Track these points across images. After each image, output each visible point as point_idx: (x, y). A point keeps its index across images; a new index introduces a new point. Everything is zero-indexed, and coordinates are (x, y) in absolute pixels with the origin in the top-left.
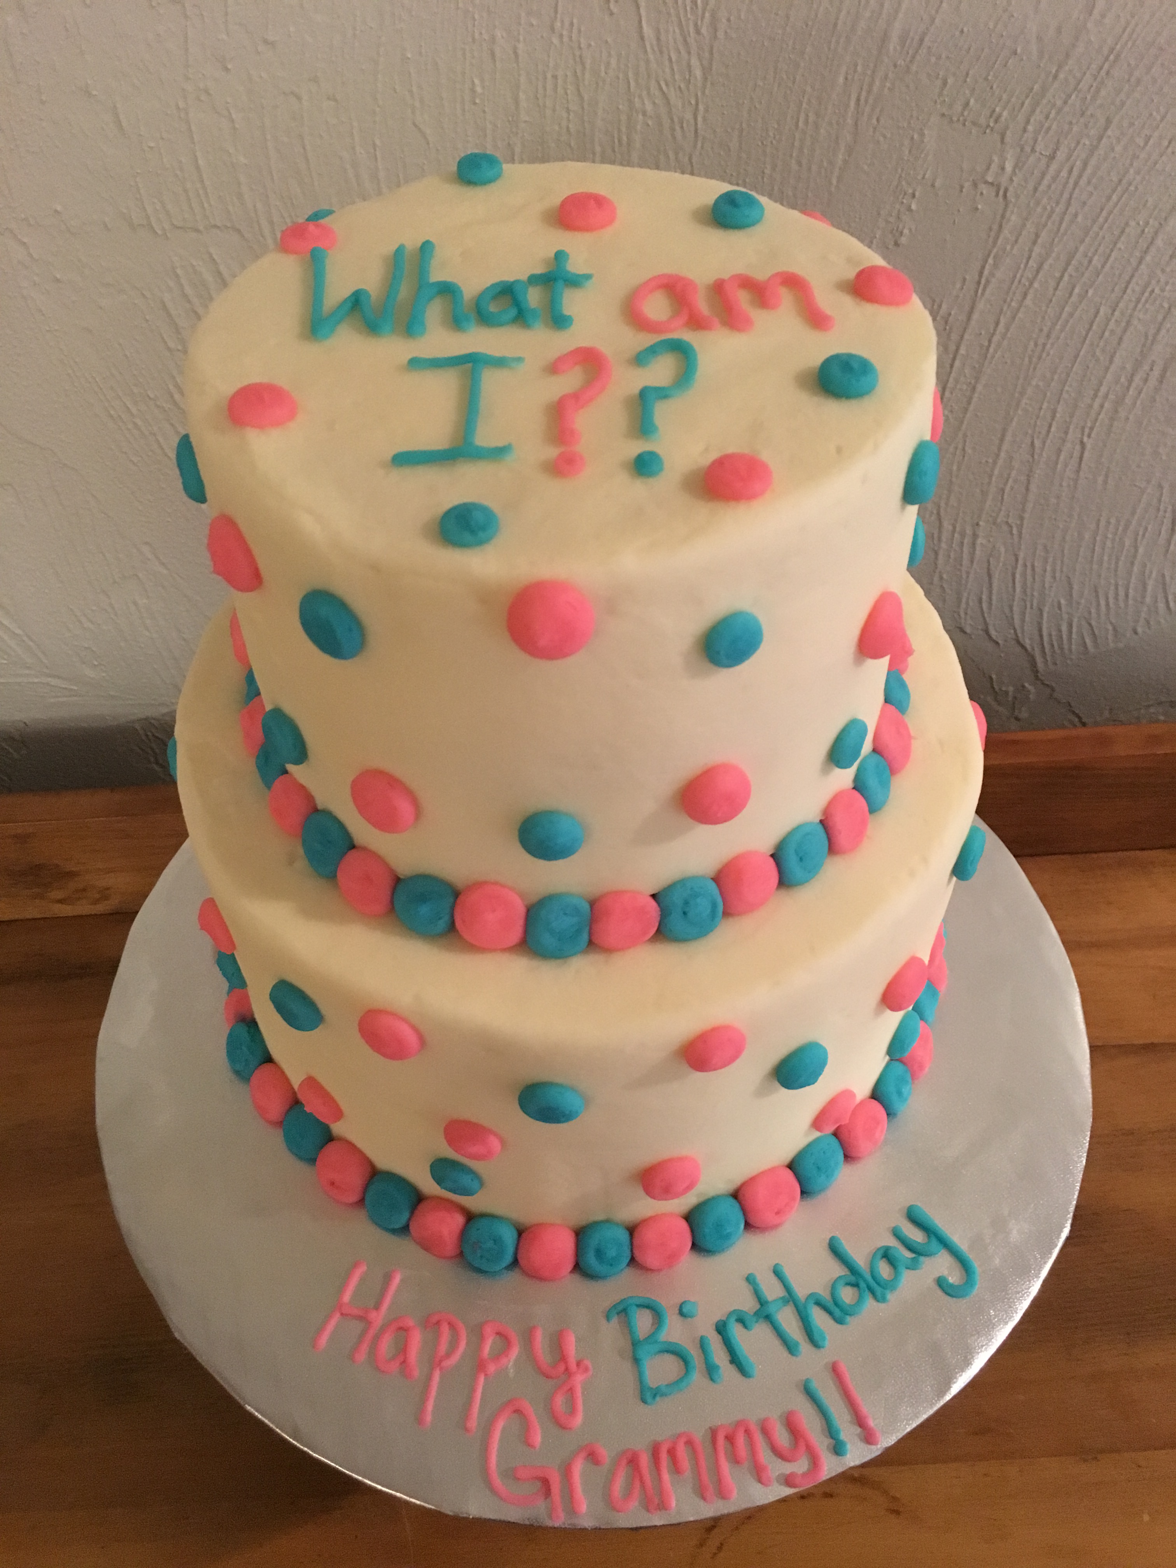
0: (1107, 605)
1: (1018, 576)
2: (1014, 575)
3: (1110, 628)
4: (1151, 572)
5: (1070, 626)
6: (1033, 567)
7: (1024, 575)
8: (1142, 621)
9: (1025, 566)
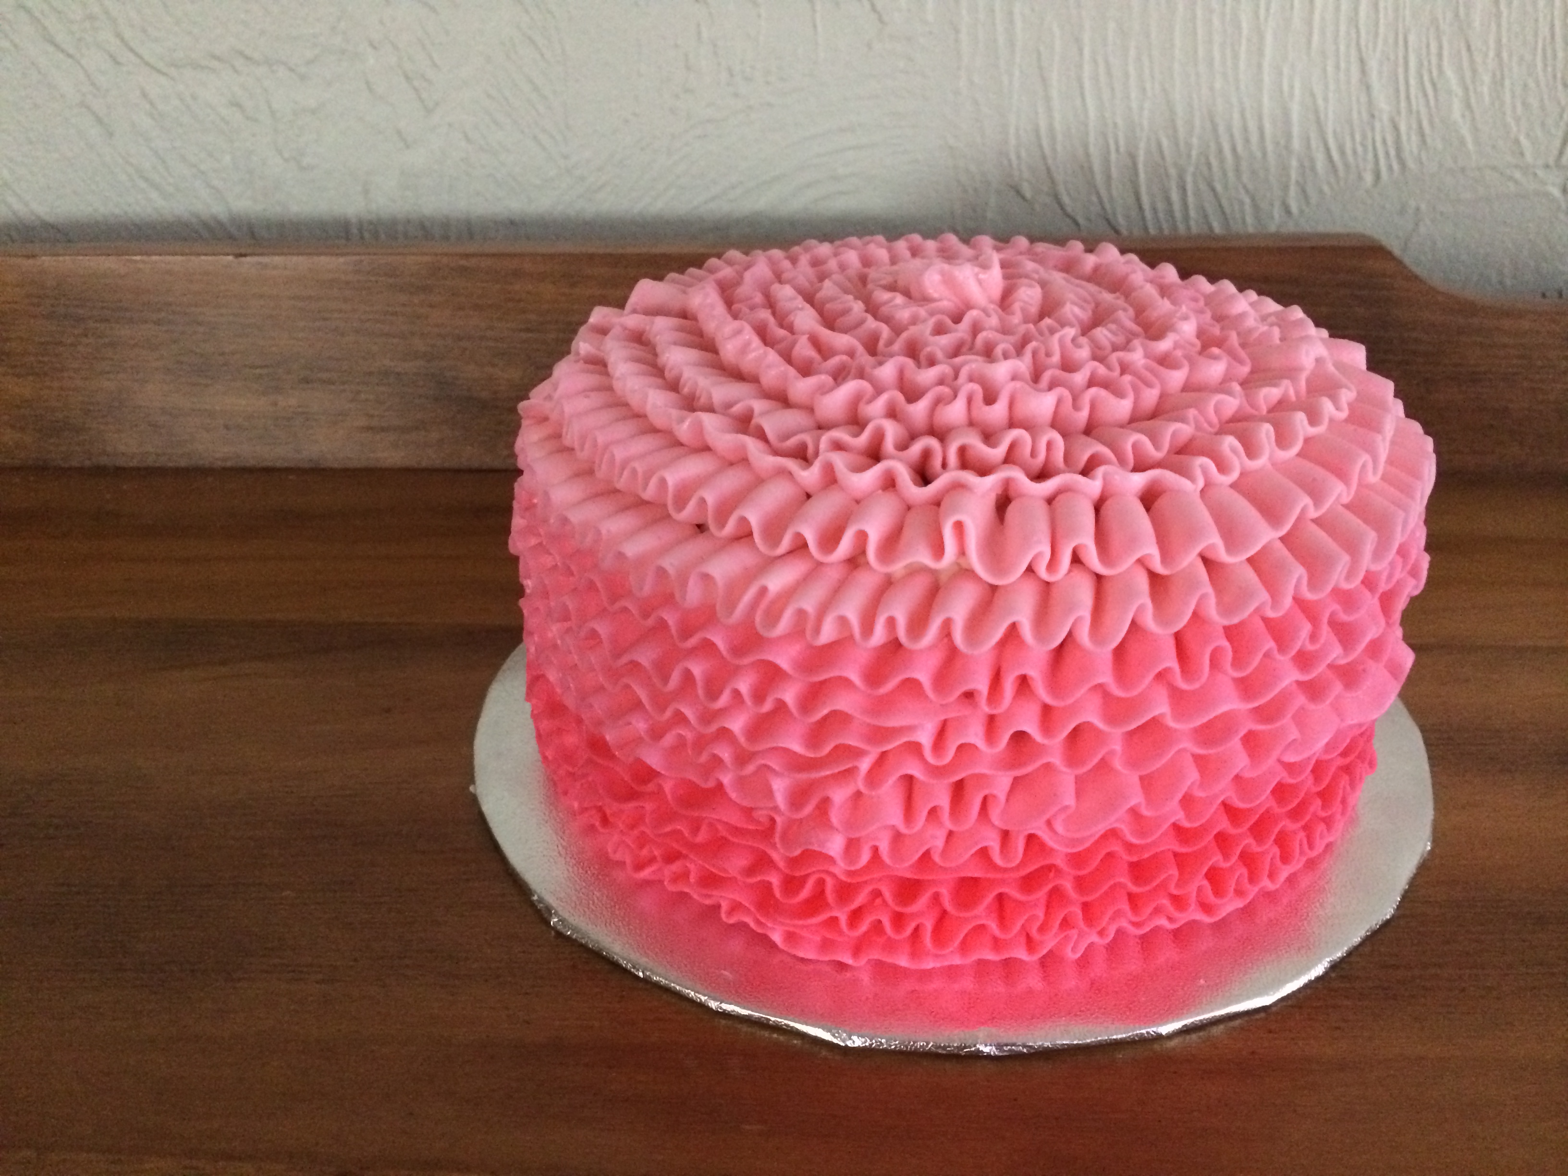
0: (1234, 150)
1: (1087, 84)
2: (1080, 80)
3: (1247, 200)
4: (1292, 87)
5: (1183, 189)
6: (1107, 62)
7: (1095, 78)
8: (1293, 191)
9: (1095, 61)
